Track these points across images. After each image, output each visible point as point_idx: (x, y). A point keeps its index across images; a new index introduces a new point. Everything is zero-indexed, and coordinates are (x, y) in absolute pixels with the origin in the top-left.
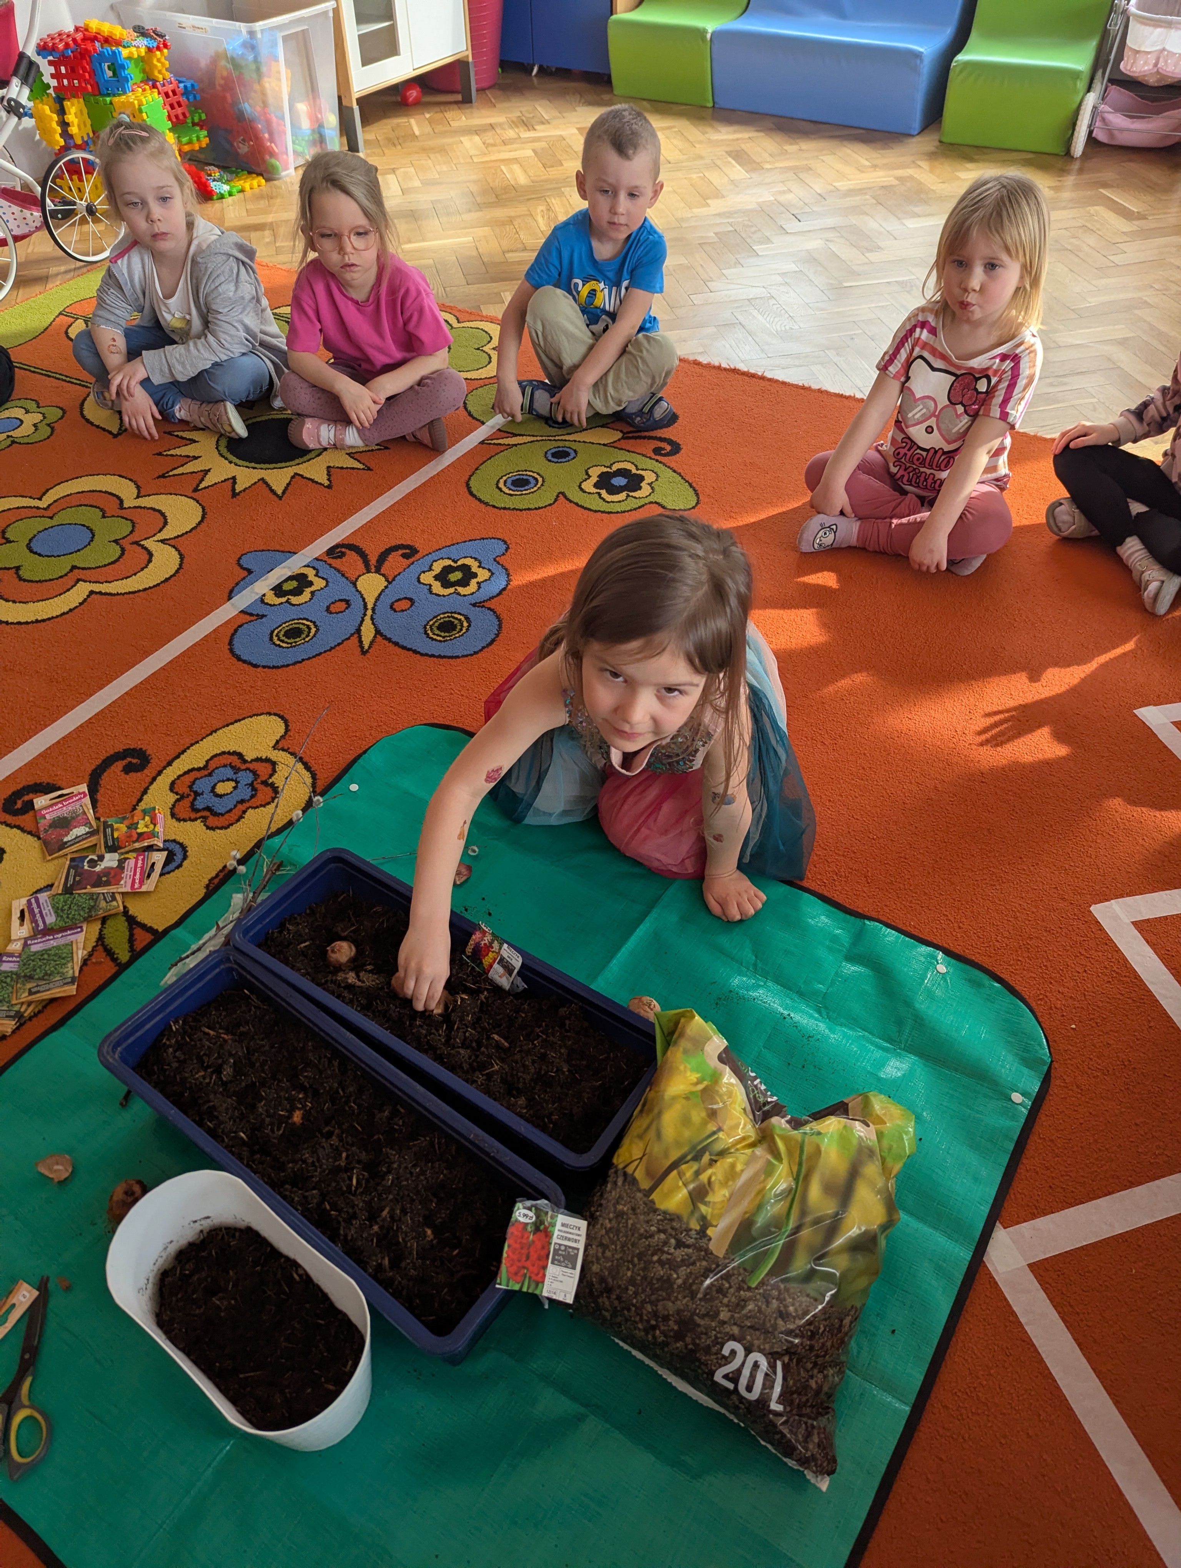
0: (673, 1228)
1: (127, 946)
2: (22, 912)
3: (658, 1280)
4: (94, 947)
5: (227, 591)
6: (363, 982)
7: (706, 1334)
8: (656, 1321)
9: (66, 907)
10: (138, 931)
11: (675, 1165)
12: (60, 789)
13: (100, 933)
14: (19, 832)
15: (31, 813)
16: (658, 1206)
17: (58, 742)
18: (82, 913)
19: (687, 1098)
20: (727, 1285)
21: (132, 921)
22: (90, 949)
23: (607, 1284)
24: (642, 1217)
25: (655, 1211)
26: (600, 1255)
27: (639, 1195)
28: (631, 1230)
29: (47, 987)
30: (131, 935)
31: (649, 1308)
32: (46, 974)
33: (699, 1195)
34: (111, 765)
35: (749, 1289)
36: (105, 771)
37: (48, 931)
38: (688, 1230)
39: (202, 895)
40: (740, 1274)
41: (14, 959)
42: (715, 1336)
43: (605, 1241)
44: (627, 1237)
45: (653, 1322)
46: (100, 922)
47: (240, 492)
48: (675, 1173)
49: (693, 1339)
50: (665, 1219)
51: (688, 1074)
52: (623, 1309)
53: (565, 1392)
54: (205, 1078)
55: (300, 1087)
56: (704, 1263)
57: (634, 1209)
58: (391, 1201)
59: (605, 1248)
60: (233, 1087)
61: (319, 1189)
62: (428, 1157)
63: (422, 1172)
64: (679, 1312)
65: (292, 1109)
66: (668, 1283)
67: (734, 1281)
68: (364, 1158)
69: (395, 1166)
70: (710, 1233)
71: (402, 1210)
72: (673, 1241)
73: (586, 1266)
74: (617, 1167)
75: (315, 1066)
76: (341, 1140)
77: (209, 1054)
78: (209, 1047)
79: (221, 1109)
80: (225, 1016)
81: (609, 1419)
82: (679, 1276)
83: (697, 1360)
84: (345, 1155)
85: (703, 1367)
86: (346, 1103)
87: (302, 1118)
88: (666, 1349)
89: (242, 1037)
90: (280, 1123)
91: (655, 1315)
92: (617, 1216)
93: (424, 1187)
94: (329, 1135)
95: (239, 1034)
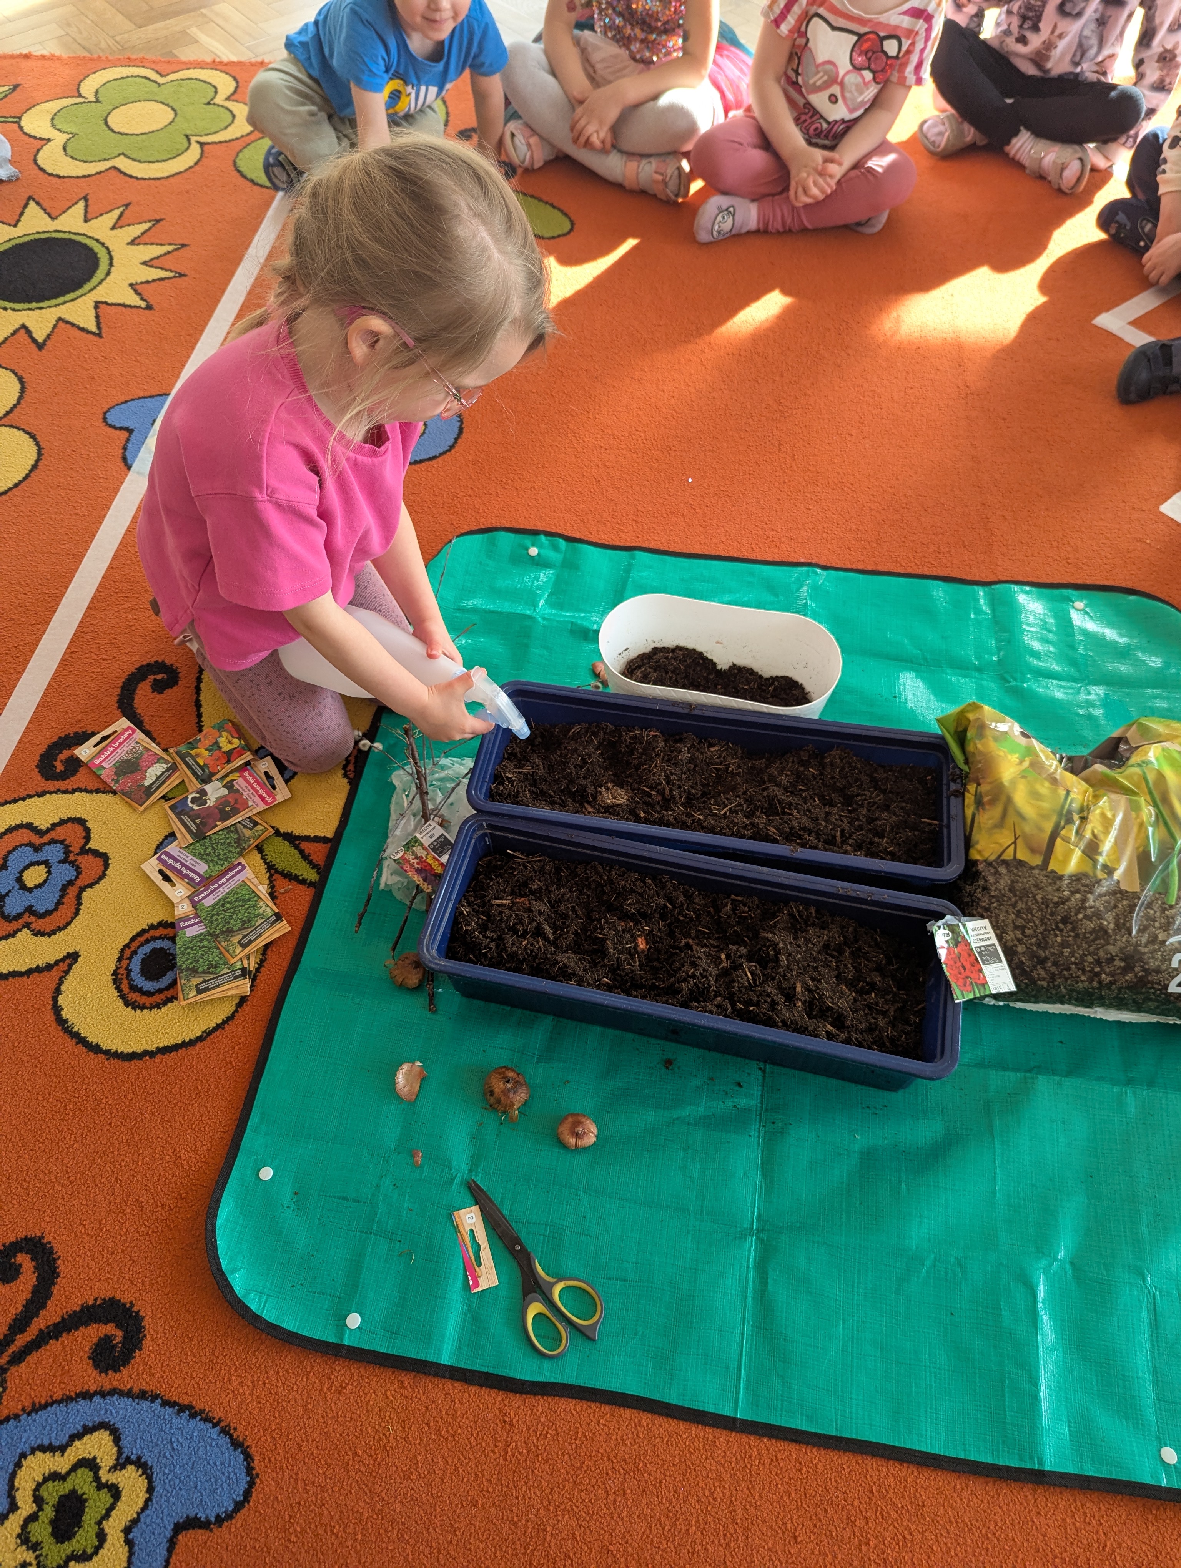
0: (1084, 886)
1: (305, 863)
2: (161, 872)
3: (1091, 933)
4: (269, 878)
5: (119, 460)
7: (1153, 958)
8: (1101, 967)
9: (209, 850)
10: (304, 845)
11: (1054, 835)
12: (93, 734)
13: (265, 862)
14: (83, 794)
15: (82, 771)
16: (1060, 873)
17: (49, 685)
18: (232, 849)
19: (1024, 777)
20: (1152, 912)
21: (290, 838)
22: (267, 882)
23: (1038, 958)
24: (1050, 888)
25: (1060, 878)
26: (1020, 936)
27: (1036, 871)
28: (1043, 903)
29: (257, 933)
30: (301, 852)
31: (1090, 959)
32: (244, 922)
33: (1092, 850)
34: (135, 690)
35: (1171, 907)
36: (133, 699)
37: (207, 881)
38: (1099, 881)
39: (348, 787)
40: (1157, 899)
41: (193, 921)
42: (1161, 955)
43: (1020, 922)
44: (1042, 910)
45: (1097, 969)
46: (256, 852)
47: (45, 341)
48: (1059, 841)
49: (1142, 967)
50: (1073, 881)
51: (1009, 757)
52: (1062, 970)
53: (1005, 1068)
54: (532, 945)
55: (625, 916)
56: (1125, 902)
57: (1036, 886)
58: (797, 976)
59: (1023, 928)
60: (563, 943)
61: (720, 995)
62: (795, 928)
63: (807, 941)
64: (1121, 949)
65: (634, 939)
66: (1102, 932)
67: (1156, 906)
68: (744, 951)
69: (781, 945)
70: (1117, 875)
71: (813, 979)
72: (1089, 896)
73: (1010, 954)
74: (985, 861)
75: (632, 891)
76: (706, 946)
77: (520, 921)
78: (517, 915)
79: (572, 965)
80: (504, 882)
81: (1054, 1072)
82: (1109, 922)
83: (1149, 982)
84: (723, 956)
85: (1156, 986)
86: (679, 914)
87: (647, 943)
88: (1114, 987)
89: (537, 895)
90: (632, 956)
91: (1098, 962)
92: (1021, 898)
93: (819, 953)
94: (688, 947)
95: (532, 892)
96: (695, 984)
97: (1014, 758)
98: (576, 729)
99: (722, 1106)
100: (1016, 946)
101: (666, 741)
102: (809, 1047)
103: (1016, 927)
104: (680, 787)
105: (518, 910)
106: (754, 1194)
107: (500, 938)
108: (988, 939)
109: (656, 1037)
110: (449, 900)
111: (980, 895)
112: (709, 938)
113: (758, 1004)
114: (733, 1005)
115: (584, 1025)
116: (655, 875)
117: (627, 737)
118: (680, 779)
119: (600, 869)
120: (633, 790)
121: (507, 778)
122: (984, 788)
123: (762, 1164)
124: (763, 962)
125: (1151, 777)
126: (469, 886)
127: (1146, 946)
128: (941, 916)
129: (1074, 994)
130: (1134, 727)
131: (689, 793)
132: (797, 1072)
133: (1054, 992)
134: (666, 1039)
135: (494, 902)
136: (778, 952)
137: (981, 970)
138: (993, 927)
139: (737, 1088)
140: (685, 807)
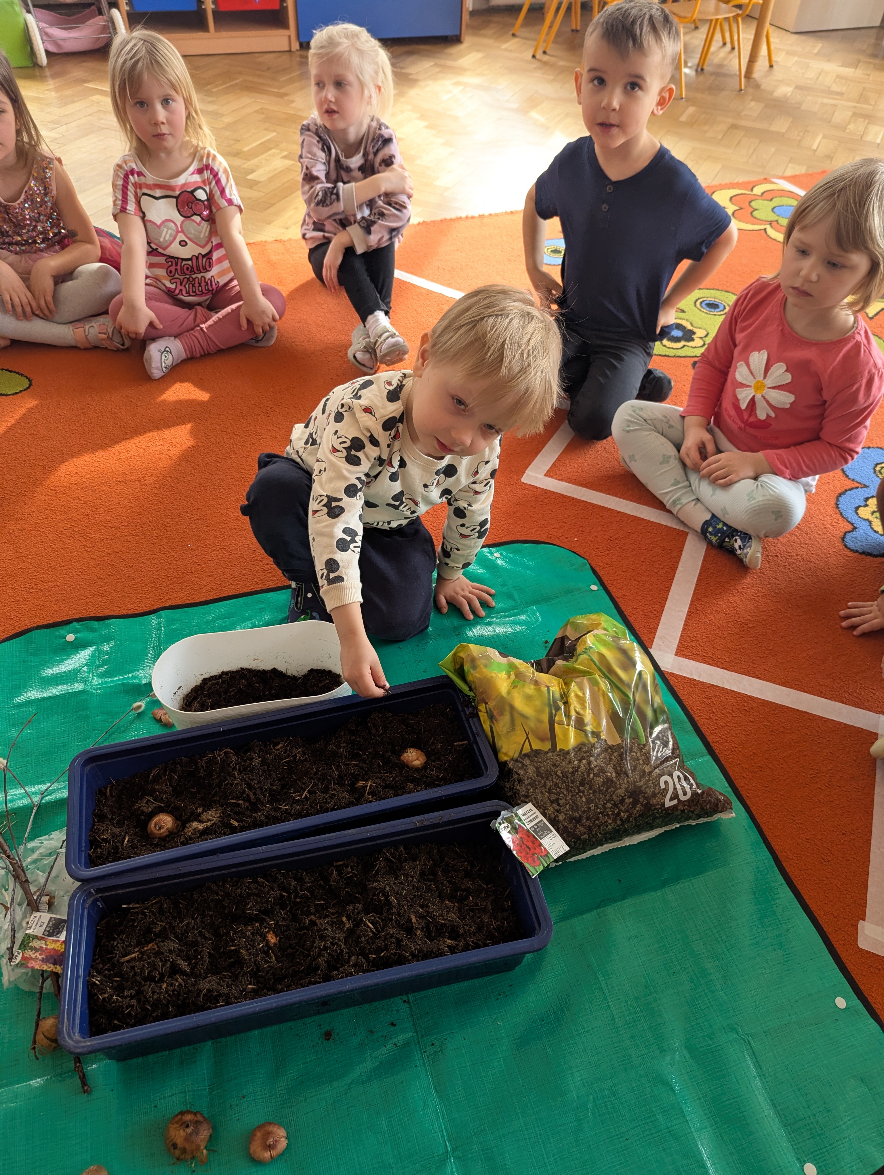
0: (585, 752)
3: (602, 786)
6: (210, 820)
7: (648, 787)
8: (618, 808)
11: (551, 722)
16: (566, 749)
20: (635, 754)
23: (575, 818)
24: (564, 763)
25: (568, 753)
26: (557, 807)
27: (550, 754)
28: (563, 776)
31: (609, 805)
33: (580, 724)
35: (644, 745)
38: (593, 745)
40: (634, 743)
42: (653, 783)
43: (553, 797)
44: (565, 782)
45: (616, 811)
48: (556, 725)
49: (643, 797)
50: (577, 752)
52: (594, 821)
53: (582, 913)
54: (172, 985)
55: (250, 920)
56: (616, 754)
57: (554, 765)
58: (409, 909)
59: (557, 801)
60: (201, 969)
61: (353, 954)
62: (394, 870)
63: (406, 876)
64: (627, 790)
65: (264, 937)
66: (609, 782)
67: (635, 749)
68: (359, 907)
69: (388, 889)
70: (603, 737)
71: (422, 906)
72: (592, 759)
73: (554, 823)
74: (512, 759)
75: (249, 895)
76: (327, 916)
77: (153, 966)
78: (149, 963)
79: (215, 987)
80: (127, 937)
81: (615, 901)
82: (611, 773)
83: (652, 806)
84: (344, 919)
85: (657, 807)
86: (296, 897)
87: (276, 936)
88: (631, 819)
89: (163, 935)
90: (267, 953)
91: (615, 805)
92: (547, 778)
93: (418, 882)
94: (313, 923)
95: (157, 935)
96: (329, 954)
97: (503, 675)
98: (154, 772)
99: (384, 1052)
100: (557, 816)
101: (237, 754)
102: (440, 967)
103: (552, 802)
104: (261, 789)
105: (149, 957)
106: (438, 1119)
107: (139, 992)
108: (536, 817)
109: (310, 1016)
110: (78, 977)
111: (518, 787)
112: (327, 908)
113: (386, 948)
114: (367, 958)
115: (242, 1036)
116: (265, 873)
117: (202, 763)
118: (259, 782)
119: (214, 887)
120: (222, 806)
121: (103, 839)
122: (491, 704)
123: (435, 1088)
124: (378, 909)
125: (595, 658)
126: (94, 955)
127: (640, 781)
128: (498, 814)
129: (608, 835)
130: (569, 626)
131: (271, 790)
132: (434, 990)
133: (594, 840)
134: (318, 1013)
135: (122, 960)
136: (387, 896)
137: (540, 845)
138: (536, 807)
139: (392, 1028)
140: (272, 804)
